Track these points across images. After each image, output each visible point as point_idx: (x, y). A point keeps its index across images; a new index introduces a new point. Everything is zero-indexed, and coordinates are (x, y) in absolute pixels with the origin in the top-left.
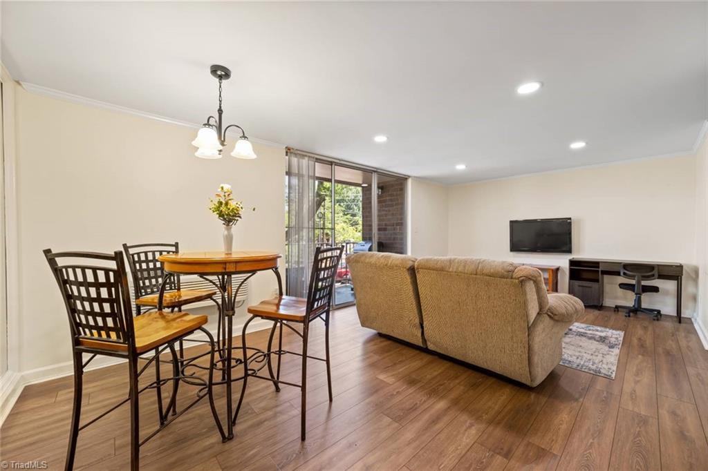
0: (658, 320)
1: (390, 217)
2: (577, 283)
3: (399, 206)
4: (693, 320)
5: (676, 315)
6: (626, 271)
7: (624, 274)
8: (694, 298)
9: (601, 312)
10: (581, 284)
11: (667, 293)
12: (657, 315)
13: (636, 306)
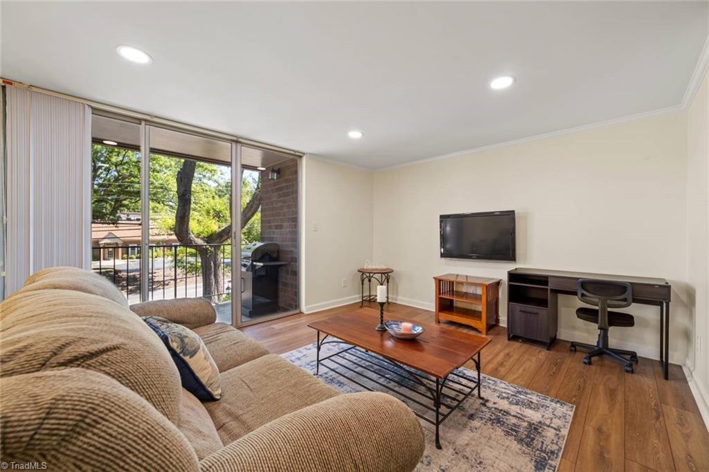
0: (632, 372)
1: (286, 210)
2: (518, 307)
3: (294, 196)
4: (685, 370)
5: (659, 359)
6: (585, 292)
7: (583, 295)
8: (688, 336)
9: (551, 352)
10: (523, 309)
11: (645, 324)
12: (631, 361)
13: (601, 346)
